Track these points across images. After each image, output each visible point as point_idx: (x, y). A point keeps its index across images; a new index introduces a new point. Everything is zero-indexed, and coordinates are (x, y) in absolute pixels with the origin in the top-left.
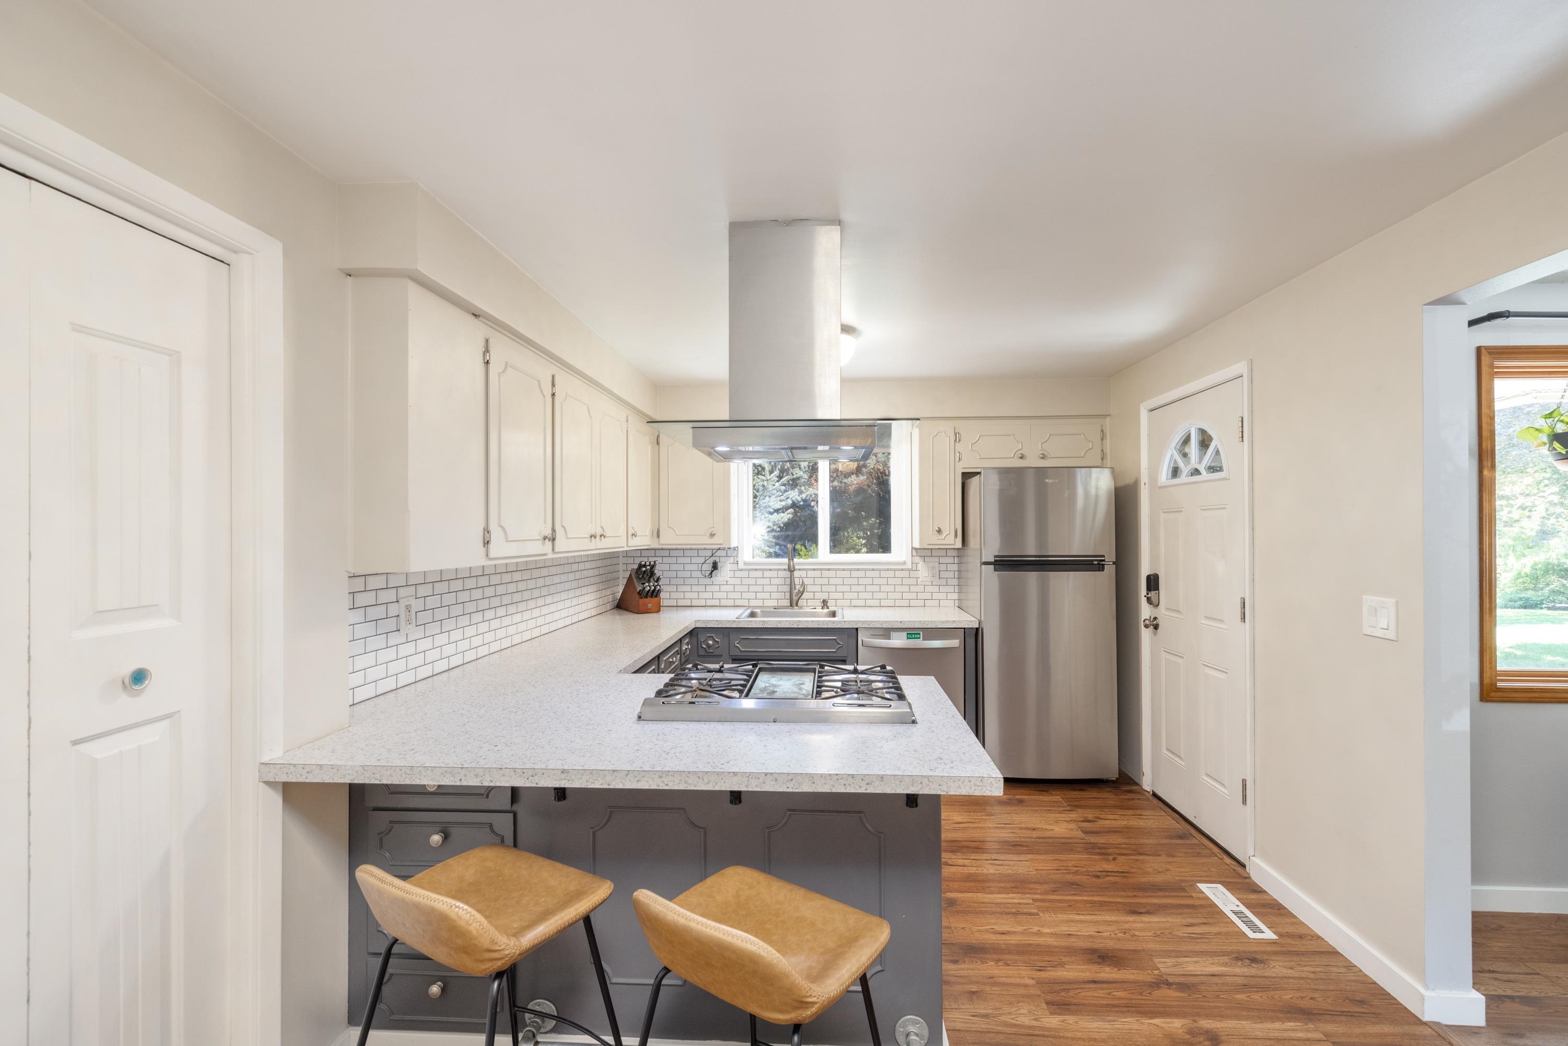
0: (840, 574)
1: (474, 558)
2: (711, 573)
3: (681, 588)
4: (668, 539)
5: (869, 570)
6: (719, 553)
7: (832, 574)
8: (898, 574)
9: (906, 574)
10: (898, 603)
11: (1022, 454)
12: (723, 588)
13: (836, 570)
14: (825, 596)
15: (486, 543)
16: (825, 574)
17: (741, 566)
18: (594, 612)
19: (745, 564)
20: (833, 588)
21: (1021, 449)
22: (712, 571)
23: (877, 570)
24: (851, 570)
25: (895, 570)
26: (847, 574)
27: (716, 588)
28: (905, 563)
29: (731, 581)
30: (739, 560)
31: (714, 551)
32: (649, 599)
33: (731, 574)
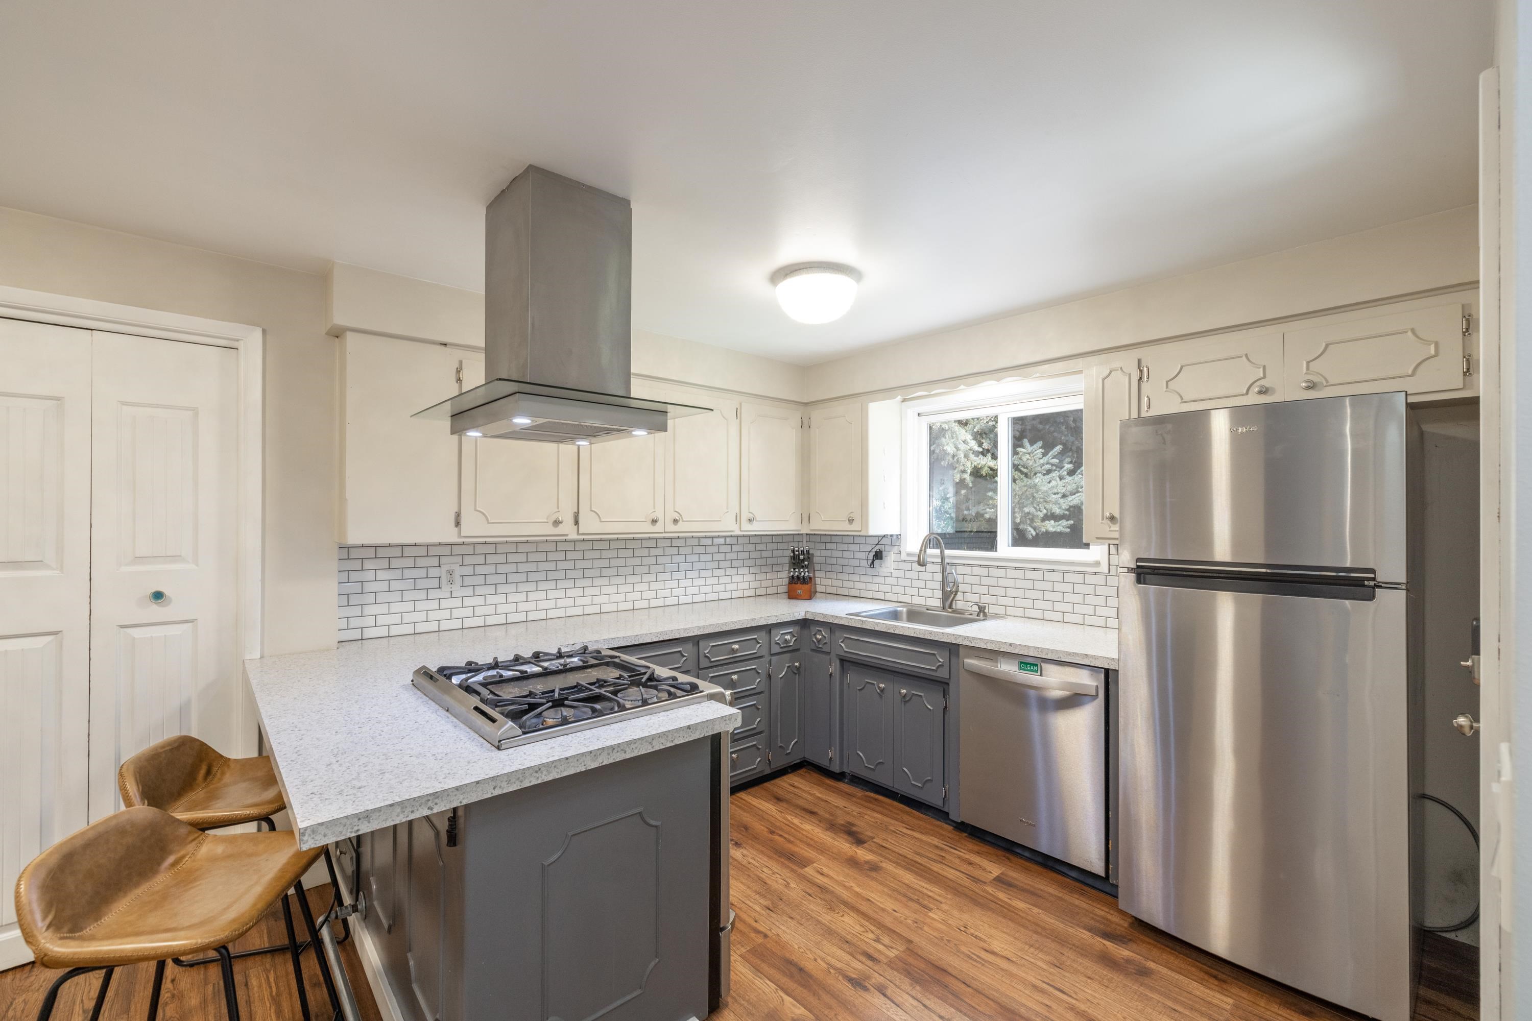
0: (1011, 573)
2: (872, 563)
3: (852, 577)
4: (819, 525)
5: (1048, 570)
6: (884, 541)
7: (1001, 573)
8: (1089, 579)
9: (1100, 580)
10: (1088, 620)
11: (1262, 386)
12: (889, 581)
13: (1006, 568)
14: (985, 599)
15: (458, 524)
16: (994, 572)
17: (904, 556)
19: (908, 555)
20: (1001, 592)
21: (1264, 377)
22: (873, 560)
23: (1058, 571)
24: (1024, 569)
25: (1084, 573)
26: (1019, 574)
27: (881, 580)
28: (1097, 564)
29: (896, 573)
30: (901, 549)
31: (880, 538)
32: (799, 585)
33: (894, 565)
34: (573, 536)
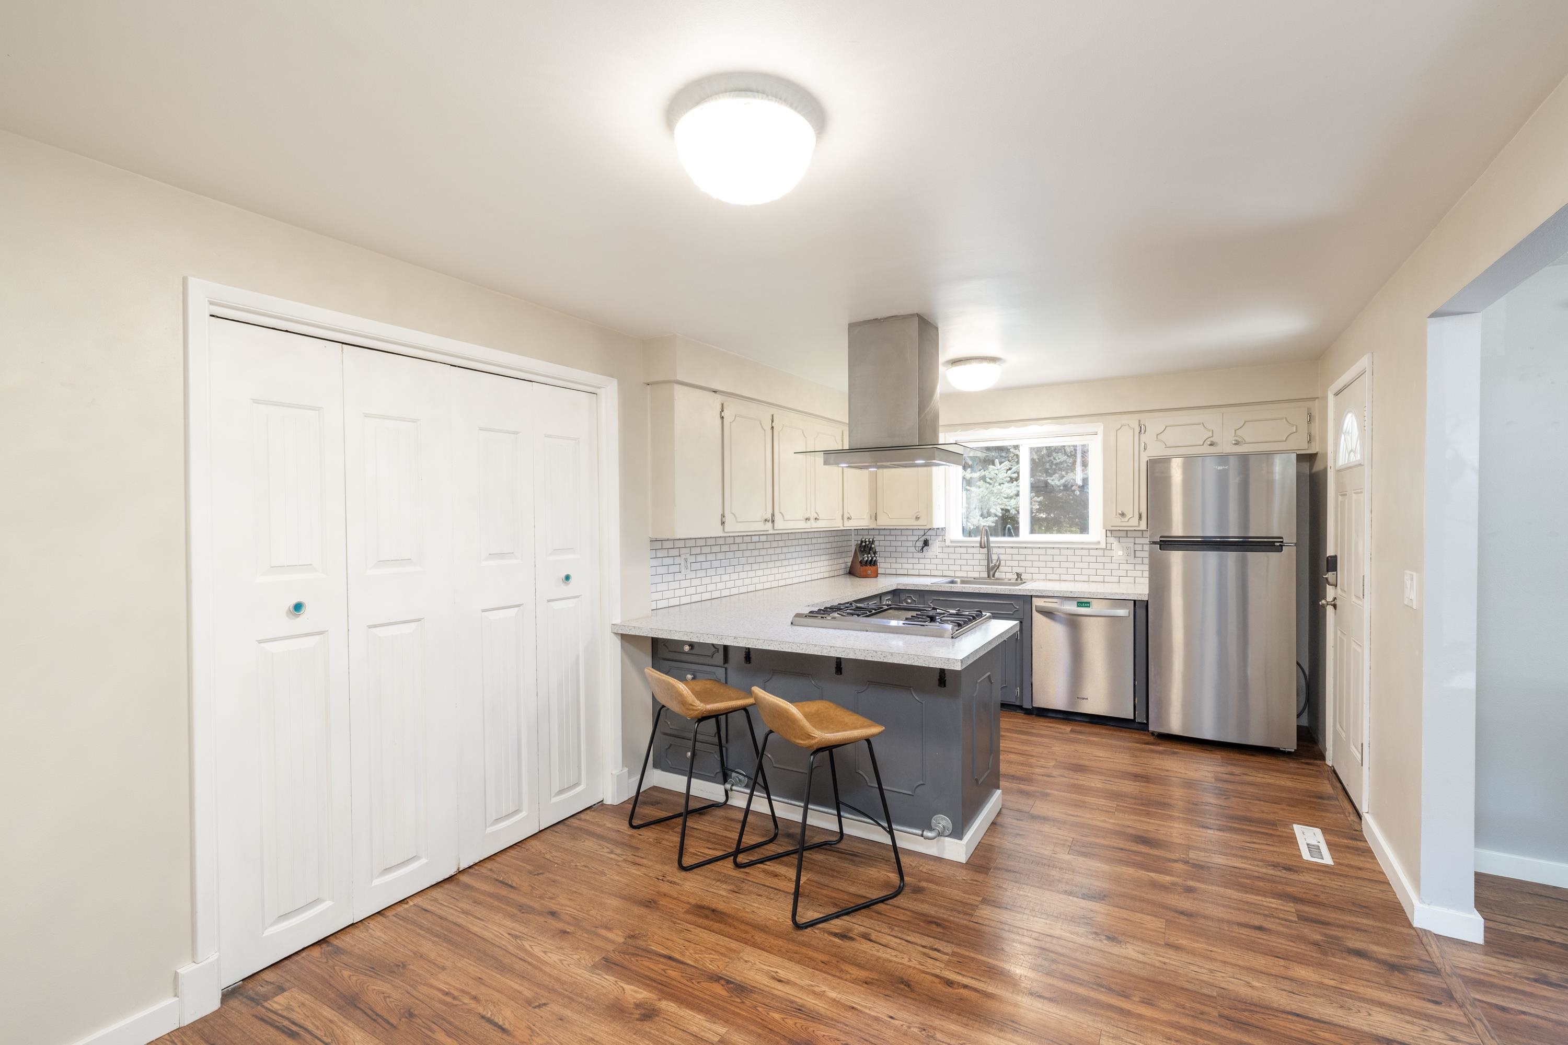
0: (1035, 551)
1: (717, 531)
2: (922, 549)
3: (899, 560)
4: (883, 522)
5: (1064, 548)
6: (930, 533)
7: (1029, 551)
8: (1092, 552)
9: (1100, 553)
10: (1092, 578)
11: (1212, 442)
12: (934, 561)
13: (1032, 548)
14: (1019, 570)
15: (723, 523)
16: (1022, 551)
17: (948, 543)
18: (826, 575)
19: (952, 542)
20: (1029, 564)
21: (1213, 436)
22: (923, 547)
23: (1071, 548)
24: (1046, 548)
25: (1089, 549)
26: (1043, 551)
27: (928, 561)
28: (1099, 543)
29: (940, 556)
30: (946, 538)
31: (926, 531)
32: (869, 567)
33: (940, 550)
34: (771, 532)
